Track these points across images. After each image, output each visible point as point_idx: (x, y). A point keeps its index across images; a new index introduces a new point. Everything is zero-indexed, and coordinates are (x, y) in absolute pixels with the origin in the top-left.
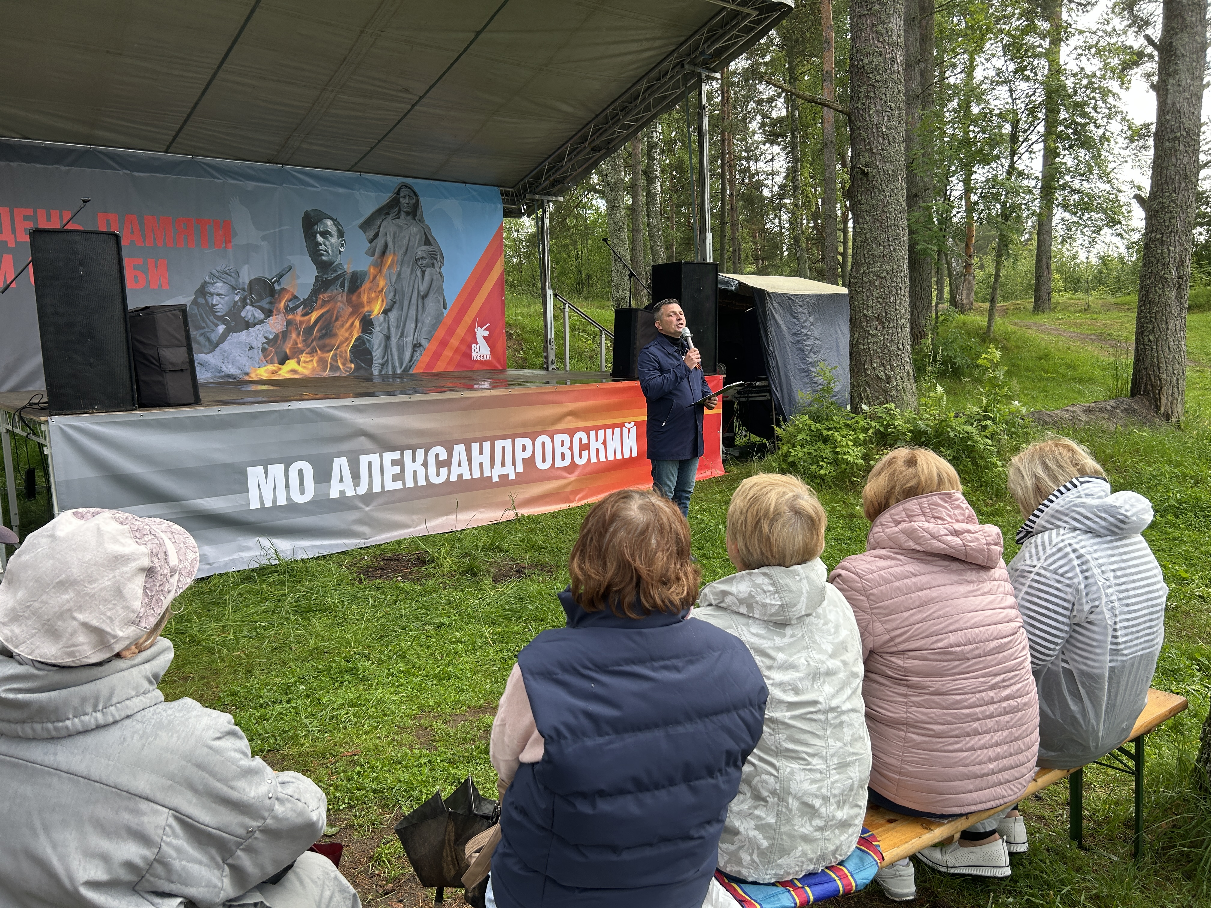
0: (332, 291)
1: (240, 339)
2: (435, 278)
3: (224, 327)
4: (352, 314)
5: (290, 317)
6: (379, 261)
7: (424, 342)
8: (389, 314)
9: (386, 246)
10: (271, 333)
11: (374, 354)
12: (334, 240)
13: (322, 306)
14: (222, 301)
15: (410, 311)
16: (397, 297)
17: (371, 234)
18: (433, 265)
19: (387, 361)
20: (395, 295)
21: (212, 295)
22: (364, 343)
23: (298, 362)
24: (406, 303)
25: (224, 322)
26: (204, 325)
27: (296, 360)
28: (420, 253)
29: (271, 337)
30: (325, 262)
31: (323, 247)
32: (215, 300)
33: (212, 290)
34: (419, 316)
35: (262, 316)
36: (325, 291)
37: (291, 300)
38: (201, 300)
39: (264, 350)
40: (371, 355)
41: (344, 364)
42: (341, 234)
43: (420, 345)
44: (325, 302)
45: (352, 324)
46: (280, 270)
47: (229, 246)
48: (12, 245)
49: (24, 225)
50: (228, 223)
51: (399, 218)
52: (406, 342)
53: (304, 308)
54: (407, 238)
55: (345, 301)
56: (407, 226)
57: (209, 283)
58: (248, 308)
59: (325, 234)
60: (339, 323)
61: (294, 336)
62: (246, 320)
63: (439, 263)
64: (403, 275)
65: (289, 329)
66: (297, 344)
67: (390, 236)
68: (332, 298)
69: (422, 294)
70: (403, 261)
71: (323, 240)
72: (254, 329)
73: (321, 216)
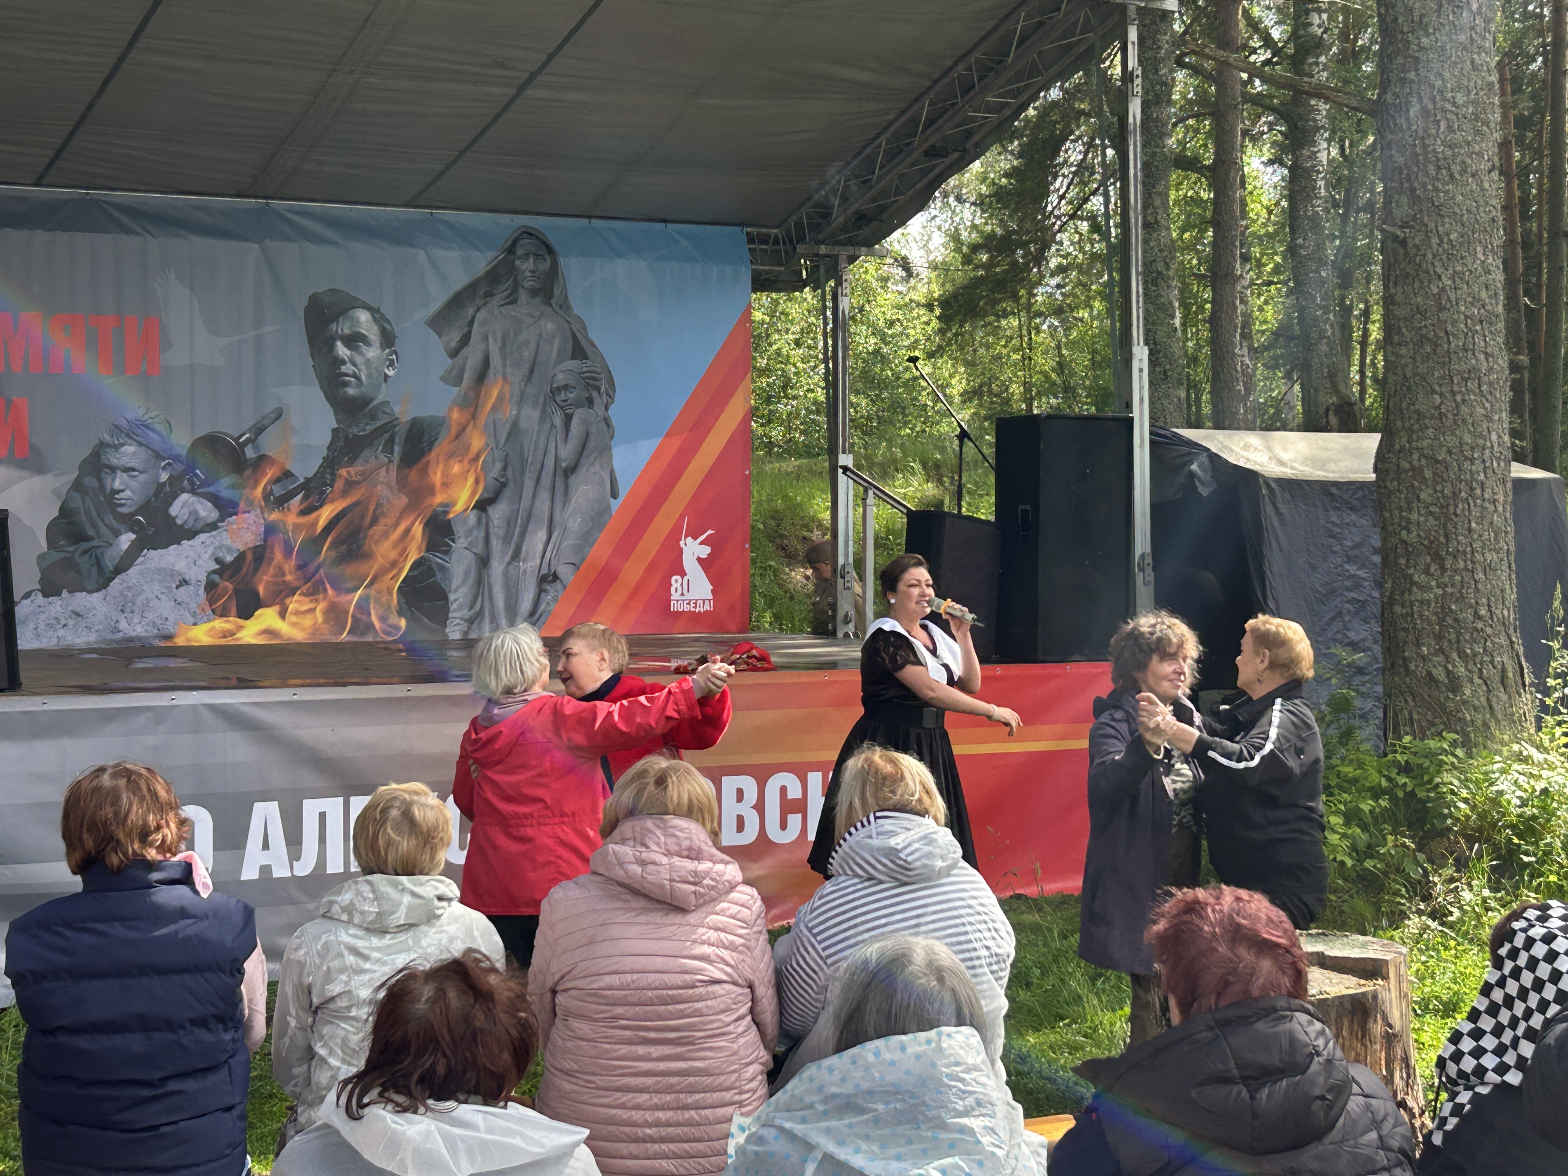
0: (367, 461)
1: (163, 564)
2: (593, 430)
3: (133, 536)
4: (406, 511)
5: (275, 516)
6: (471, 394)
7: (564, 572)
8: (490, 510)
9: (486, 363)
10: (229, 550)
11: (452, 597)
12: (373, 352)
13: (344, 493)
14: (133, 484)
15: (538, 504)
16: (509, 473)
17: (455, 337)
18: (590, 402)
19: (481, 612)
20: (504, 468)
21: (113, 469)
22: (431, 572)
23: (283, 614)
24: (529, 484)
25: (136, 526)
26: (91, 532)
27: (277, 608)
28: (560, 376)
29: (229, 558)
30: (353, 400)
31: (348, 368)
32: (119, 481)
33: (114, 461)
34: (557, 513)
35: (214, 515)
36: (352, 461)
37: (277, 481)
38: (90, 482)
39: (210, 586)
40: (446, 598)
41: (383, 619)
42: (388, 340)
43: (555, 577)
44: (351, 485)
45: (408, 531)
46: (257, 417)
47: (154, 368)
50: (154, 323)
51: (514, 302)
52: (525, 571)
53: (305, 498)
54: (533, 345)
55: (393, 483)
56: (531, 321)
57: (109, 446)
58: (184, 497)
59: (354, 340)
60: (379, 528)
61: (278, 556)
62: (179, 522)
63: (605, 397)
64: (523, 424)
65: (270, 540)
66: (284, 575)
67: (495, 339)
68: (367, 477)
69: (564, 465)
70: (522, 394)
71: (348, 352)
72: (195, 541)
73: (347, 303)
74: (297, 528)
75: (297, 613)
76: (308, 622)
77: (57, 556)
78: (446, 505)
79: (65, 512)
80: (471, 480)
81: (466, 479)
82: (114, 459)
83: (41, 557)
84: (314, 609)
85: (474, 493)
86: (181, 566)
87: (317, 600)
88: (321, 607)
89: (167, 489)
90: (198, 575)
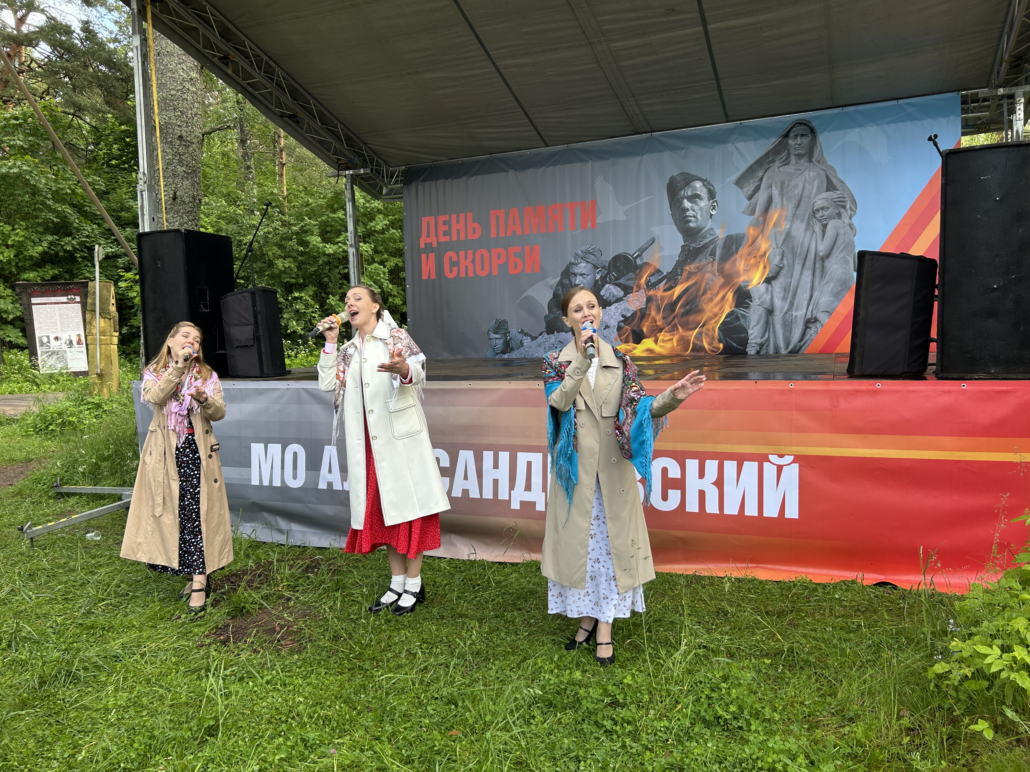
4: (723, 286)
5: (651, 292)
7: (822, 317)
8: (773, 283)
11: (750, 332)
12: (704, 203)
13: (688, 279)
16: (785, 262)
18: (839, 215)
19: (768, 339)
20: (782, 259)
21: (575, 275)
22: (738, 319)
23: (656, 341)
24: (798, 267)
28: (819, 202)
29: (629, 315)
30: (692, 229)
31: (690, 213)
32: (579, 280)
33: (576, 271)
34: (816, 283)
36: (692, 262)
40: (747, 333)
41: (710, 344)
42: (712, 195)
43: (816, 320)
44: (691, 274)
45: (724, 297)
46: (643, 242)
47: (594, 225)
48: (435, 245)
49: (442, 228)
50: (594, 203)
51: (788, 164)
52: (796, 316)
53: (666, 283)
54: (800, 186)
55: (716, 272)
56: (799, 172)
57: (574, 264)
58: (607, 285)
59: (694, 198)
60: (708, 295)
61: (653, 313)
62: (605, 298)
63: (849, 211)
64: (794, 233)
65: (649, 305)
66: (656, 322)
67: (776, 187)
68: (700, 269)
69: (821, 254)
70: (794, 215)
71: (690, 204)
72: (613, 307)
73: (688, 179)
74: (663, 298)
75: (663, 341)
76: (669, 345)
77: (552, 316)
78: (747, 282)
80: (761, 266)
81: (758, 266)
82: (576, 270)
83: (546, 317)
84: (672, 339)
85: (763, 274)
87: (673, 335)
88: (675, 338)
89: (600, 282)
90: (614, 323)
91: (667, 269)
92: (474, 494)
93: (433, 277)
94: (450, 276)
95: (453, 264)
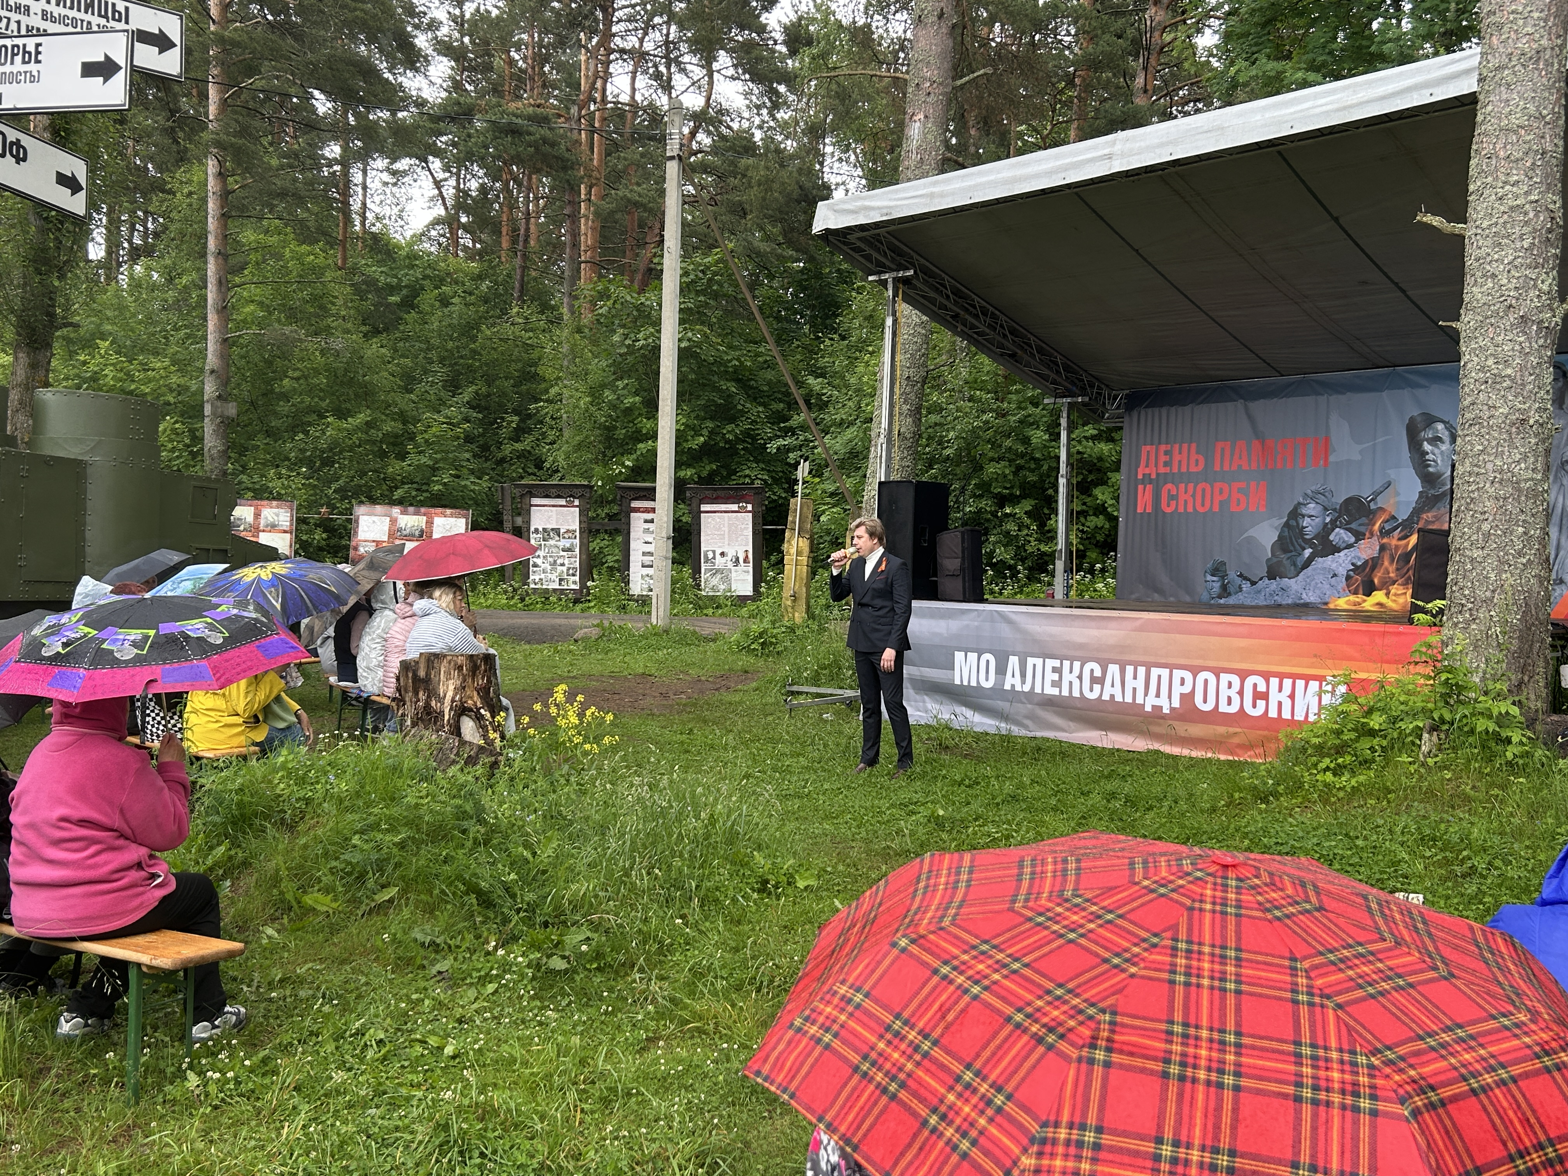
1: (1325, 565)
3: (1311, 550)
5: (1385, 540)
10: (1360, 559)
12: (1445, 446)
14: (1313, 523)
25: (1312, 546)
26: (1292, 548)
27: (1384, 591)
29: (1359, 564)
30: (1431, 474)
31: (1430, 457)
32: (1306, 522)
35: (1353, 539)
36: (1430, 509)
37: (1387, 521)
38: (1293, 523)
39: (1348, 578)
42: (1454, 438)
44: (1429, 523)
46: (1377, 487)
47: (1326, 463)
48: (1154, 476)
49: (1163, 458)
50: (1327, 440)
53: (1401, 530)
57: (1302, 504)
58: (1338, 530)
59: (1435, 440)
61: (1386, 563)
62: (1334, 543)
68: (1437, 519)
71: (1430, 447)
72: (1342, 554)
73: (1430, 420)
74: (1397, 547)
76: (1401, 600)
77: (1275, 560)
79: (1280, 537)
82: (1304, 511)
83: (1268, 560)
84: (1405, 593)
86: (1334, 566)
88: (1409, 592)
89: (1329, 526)
90: (1342, 572)
91: (1402, 516)
92: (1119, 698)
93: (1149, 510)
94: (1168, 510)
95: (1172, 498)
